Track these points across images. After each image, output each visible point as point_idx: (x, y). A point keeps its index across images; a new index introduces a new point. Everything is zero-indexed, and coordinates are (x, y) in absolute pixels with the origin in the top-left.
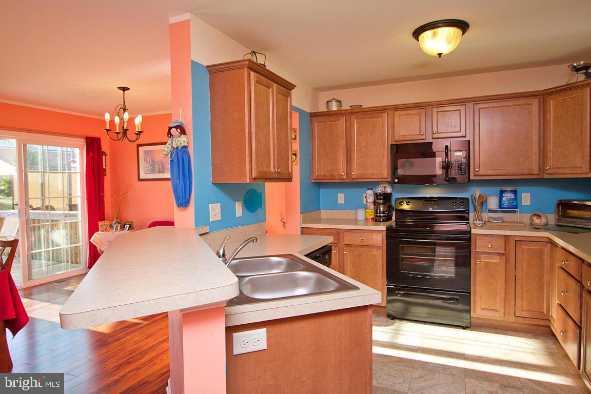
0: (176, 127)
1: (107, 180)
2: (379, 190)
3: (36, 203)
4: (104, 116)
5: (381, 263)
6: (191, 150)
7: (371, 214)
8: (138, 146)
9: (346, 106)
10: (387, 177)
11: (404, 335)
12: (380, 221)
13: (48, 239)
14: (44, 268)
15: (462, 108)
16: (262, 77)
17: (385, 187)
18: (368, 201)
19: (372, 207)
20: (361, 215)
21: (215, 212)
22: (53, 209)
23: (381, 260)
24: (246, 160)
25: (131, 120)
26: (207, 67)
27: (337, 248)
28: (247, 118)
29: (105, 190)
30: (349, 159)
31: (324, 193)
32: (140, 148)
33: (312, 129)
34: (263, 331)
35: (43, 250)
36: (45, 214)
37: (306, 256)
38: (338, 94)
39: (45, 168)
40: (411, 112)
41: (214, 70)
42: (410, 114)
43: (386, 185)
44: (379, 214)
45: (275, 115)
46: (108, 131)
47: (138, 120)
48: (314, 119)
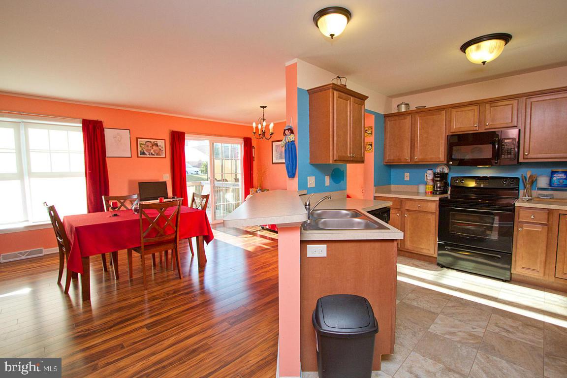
0: (288, 130)
1: (255, 163)
2: (438, 170)
3: (218, 177)
4: (252, 124)
5: (434, 225)
6: (297, 144)
7: (430, 188)
8: (273, 142)
9: (413, 108)
10: (443, 160)
11: (448, 278)
12: (436, 194)
13: (224, 198)
14: (222, 215)
15: (515, 102)
16: (343, 94)
17: (443, 168)
18: (428, 178)
19: (431, 183)
20: (422, 189)
21: (311, 181)
22: (227, 181)
23: (434, 222)
24: (330, 149)
25: (267, 126)
26: (307, 90)
27: (400, 212)
28: (331, 122)
29: (254, 170)
30: (413, 147)
31: (394, 173)
32: (274, 143)
33: (385, 127)
34: (324, 246)
35: (221, 204)
36: (222, 184)
37: (368, 212)
38: (406, 99)
39: (223, 157)
40: (466, 108)
41: (311, 92)
42: (465, 111)
43: (443, 167)
44: (437, 188)
45: (352, 119)
46: (254, 133)
47: (271, 126)
48: (387, 119)
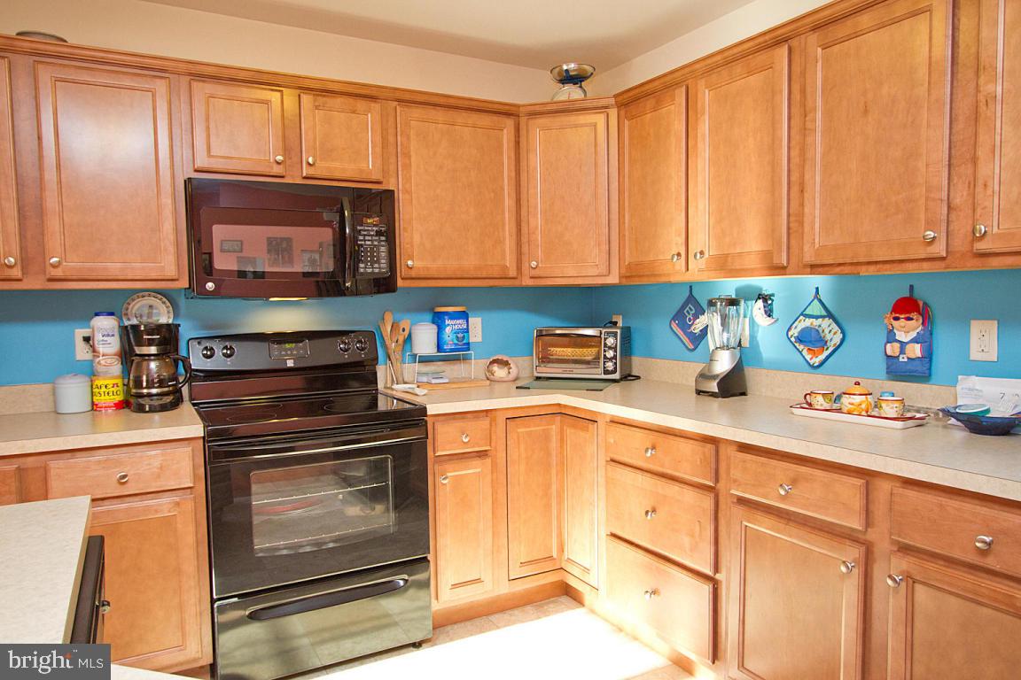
2: (131, 316)
5: (191, 539)
7: (111, 387)
10: (176, 275)
17: (152, 307)
18: (100, 350)
19: (117, 368)
20: (74, 394)
23: (191, 528)
40: (242, 92)
42: (240, 100)
43: (155, 302)
44: (147, 387)
